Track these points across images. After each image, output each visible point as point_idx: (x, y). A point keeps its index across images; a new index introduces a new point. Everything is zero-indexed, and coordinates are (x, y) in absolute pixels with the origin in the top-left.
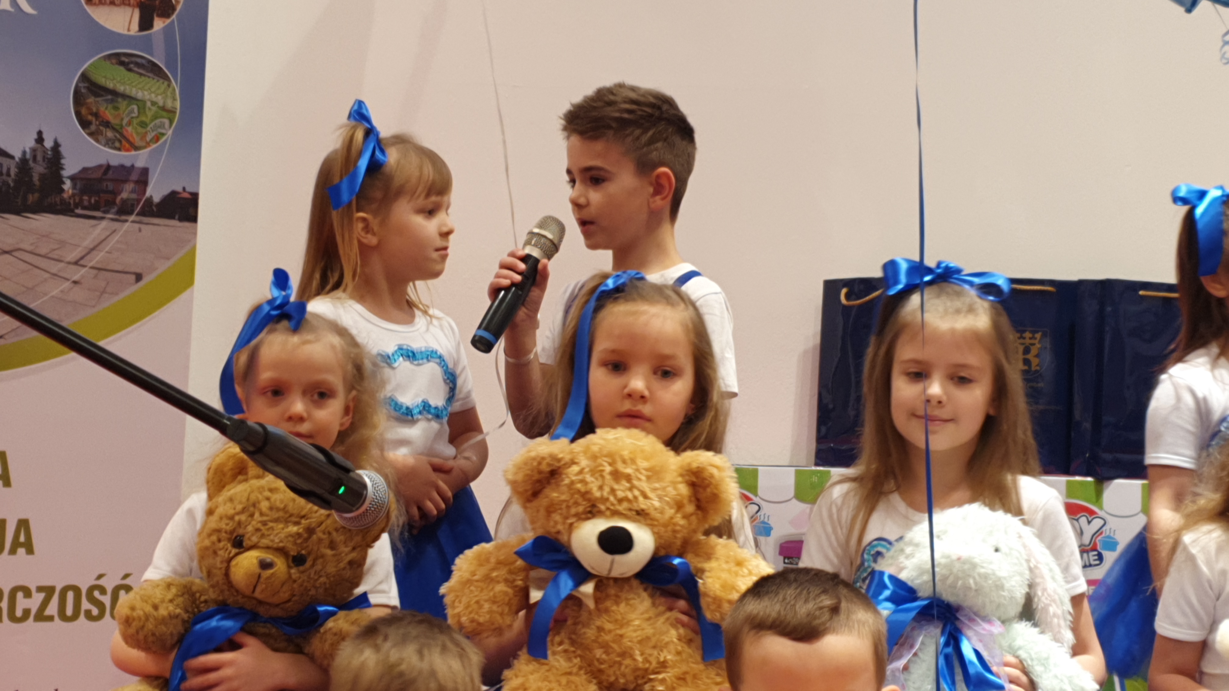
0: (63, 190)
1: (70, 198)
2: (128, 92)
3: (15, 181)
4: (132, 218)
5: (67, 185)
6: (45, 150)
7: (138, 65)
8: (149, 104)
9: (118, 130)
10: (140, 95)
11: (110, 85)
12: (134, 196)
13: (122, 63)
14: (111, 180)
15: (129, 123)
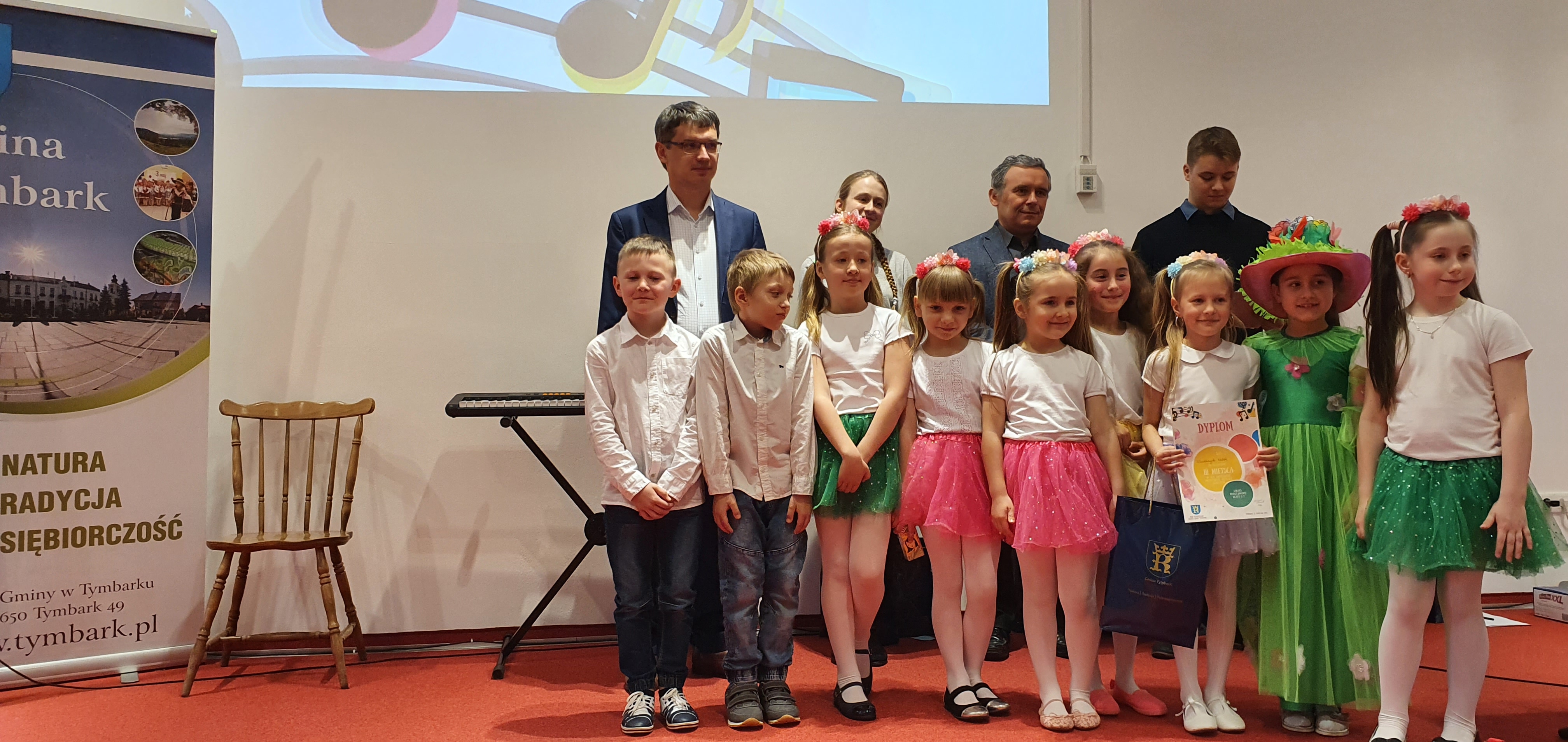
0: (130, 307)
1: (134, 311)
2: (166, 253)
3: (99, 303)
4: (172, 321)
5: (132, 304)
6: (118, 286)
7: (171, 237)
8: (179, 259)
9: (161, 274)
10: (174, 254)
11: (156, 249)
12: (173, 309)
13: (162, 237)
14: (158, 301)
15: (168, 270)
